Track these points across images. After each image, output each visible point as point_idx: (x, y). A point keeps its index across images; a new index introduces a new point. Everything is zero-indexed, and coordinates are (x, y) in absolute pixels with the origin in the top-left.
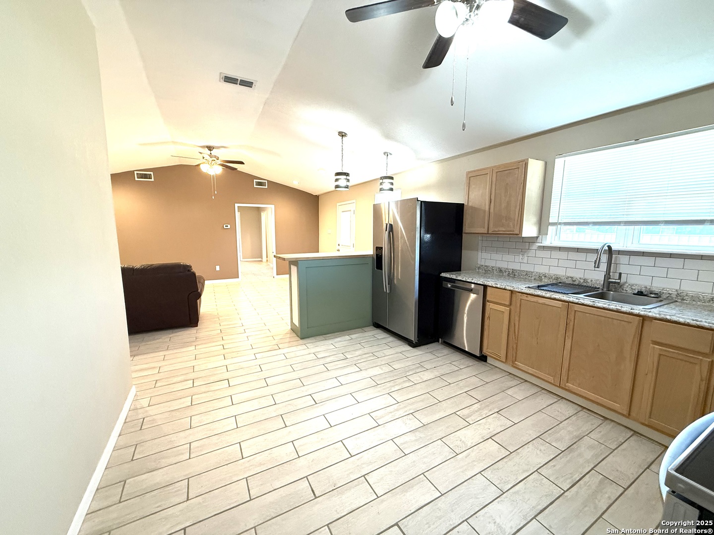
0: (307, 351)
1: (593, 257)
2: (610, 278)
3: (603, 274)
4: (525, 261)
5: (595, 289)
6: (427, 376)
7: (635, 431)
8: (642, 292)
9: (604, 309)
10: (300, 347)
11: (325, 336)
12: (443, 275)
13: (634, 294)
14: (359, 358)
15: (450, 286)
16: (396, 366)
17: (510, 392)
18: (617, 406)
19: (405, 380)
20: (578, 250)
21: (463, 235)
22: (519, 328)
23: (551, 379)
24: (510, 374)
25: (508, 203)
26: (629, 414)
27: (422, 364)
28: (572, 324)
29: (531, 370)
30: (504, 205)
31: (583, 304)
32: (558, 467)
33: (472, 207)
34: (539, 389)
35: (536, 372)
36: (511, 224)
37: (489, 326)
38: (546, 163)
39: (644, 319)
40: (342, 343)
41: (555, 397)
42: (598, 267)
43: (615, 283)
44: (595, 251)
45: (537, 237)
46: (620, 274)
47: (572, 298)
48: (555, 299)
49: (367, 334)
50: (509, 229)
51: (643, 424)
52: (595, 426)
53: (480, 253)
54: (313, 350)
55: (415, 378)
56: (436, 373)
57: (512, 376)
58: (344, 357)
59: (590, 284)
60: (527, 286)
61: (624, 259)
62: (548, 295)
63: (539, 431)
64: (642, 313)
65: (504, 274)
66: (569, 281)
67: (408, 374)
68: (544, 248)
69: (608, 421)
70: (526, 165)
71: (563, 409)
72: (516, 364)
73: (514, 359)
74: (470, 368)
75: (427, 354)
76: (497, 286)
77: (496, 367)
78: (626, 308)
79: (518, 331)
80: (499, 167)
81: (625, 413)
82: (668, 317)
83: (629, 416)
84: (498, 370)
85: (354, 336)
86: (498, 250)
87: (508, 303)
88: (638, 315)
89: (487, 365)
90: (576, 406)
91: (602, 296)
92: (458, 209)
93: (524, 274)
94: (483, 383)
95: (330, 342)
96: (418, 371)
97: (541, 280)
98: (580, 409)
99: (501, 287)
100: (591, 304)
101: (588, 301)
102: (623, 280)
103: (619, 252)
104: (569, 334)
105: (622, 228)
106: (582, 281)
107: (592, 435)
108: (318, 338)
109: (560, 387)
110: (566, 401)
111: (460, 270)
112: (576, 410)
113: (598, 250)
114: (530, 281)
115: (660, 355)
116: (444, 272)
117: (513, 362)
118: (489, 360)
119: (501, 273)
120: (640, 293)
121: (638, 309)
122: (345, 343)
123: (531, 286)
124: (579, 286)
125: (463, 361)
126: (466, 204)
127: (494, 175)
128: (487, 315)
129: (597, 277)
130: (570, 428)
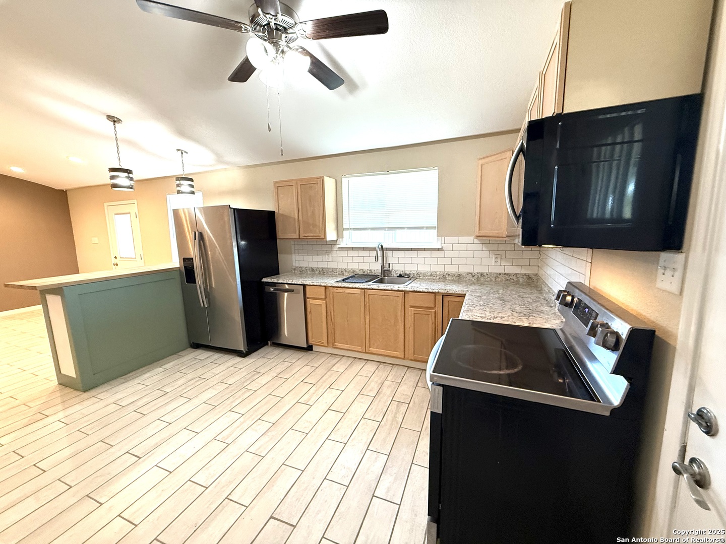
0: (102, 404)
1: (374, 253)
2: (384, 268)
3: (380, 265)
4: (330, 260)
5: (376, 276)
6: (264, 379)
7: (408, 367)
8: (401, 275)
9: (384, 290)
10: (86, 403)
11: (125, 376)
12: (264, 280)
13: (397, 277)
14: (183, 387)
15: (272, 290)
16: (231, 381)
17: (335, 368)
18: (397, 354)
19: (244, 391)
20: (364, 249)
21: (278, 241)
22: (334, 316)
23: (359, 348)
24: (332, 354)
25: (313, 213)
26: (404, 357)
27: (257, 370)
28: (368, 304)
29: (346, 346)
30: (310, 214)
31: (373, 289)
32: (374, 409)
33: (283, 215)
34: (353, 359)
35: (350, 347)
36: (317, 231)
37: (311, 319)
38: (336, 180)
39: (405, 292)
40: (155, 377)
41: (364, 361)
42: (377, 261)
43: (387, 270)
44: (375, 249)
45: (337, 240)
46: (389, 264)
47: (365, 286)
48: (356, 288)
49: (185, 359)
50: (315, 235)
51: (412, 360)
52: (389, 372)
53: (293, 256)
54: (111, 400)
55: (254, 386)
56: (273, 374)
57: (334, 356)
58: (163, 393)
59: (373, 274)
60: (336, 281)
61: (390, 253)
62: (351, 285)
63: (359, 390)
64: (404, 289)
65: (316, 272)
66: (361, 273)
67: (245, 384)
68: (342, 249)
69: (395, 366)
70: (323, 181)
71: (370, 368)
72: (335, 345)
73: (333, 341)
74: (301, 360)
75: (260, 360)
76: (313, 284)
77: (321, 352)
78: (396, 287)
79: (334, 318)
80: (302, 180)
81: (403, 357)
82: (416, 289)
83: (404, 358)
84: (323, 354)
85: (168, 366)
86: (308, 252)
87: (324, 297)
88: (402, 291)
89: (314, 352)
90: (376, 363)
91: (381, 281)
92: (270, 216)
93: (331, 270)
94: (314, 369)
95: (136, 381)
96: (255, 378)
97: (343, 274)
98: (379, 364)
99: (317, 284)
100: (377, 288)
101: (375, 286)
102: (391, 268)
103: (388, 249)
104: (367, 313)
105: (387, 232)
106: (369, 272)
107: (389, 378)
108: (114, 382)
109: (366, 353)
110: (371, 362)
111: (279, 274)
112: (377, 365)
113: (375, 248)
114: (336, 276)
115: (414, 313)
116: (264, 278)
117: (333, 345)
118: (315, 348)
119: (313, 272)
120: (400, 276)
121: (401, 287)
122: (159, 377)
123: (338, 280)
124: (368, 275)
125: (293, 356)
126: (276, 211)
127: (299, 187)
128: (308, 310)
129: (376, 268)
130: (376, 380)
